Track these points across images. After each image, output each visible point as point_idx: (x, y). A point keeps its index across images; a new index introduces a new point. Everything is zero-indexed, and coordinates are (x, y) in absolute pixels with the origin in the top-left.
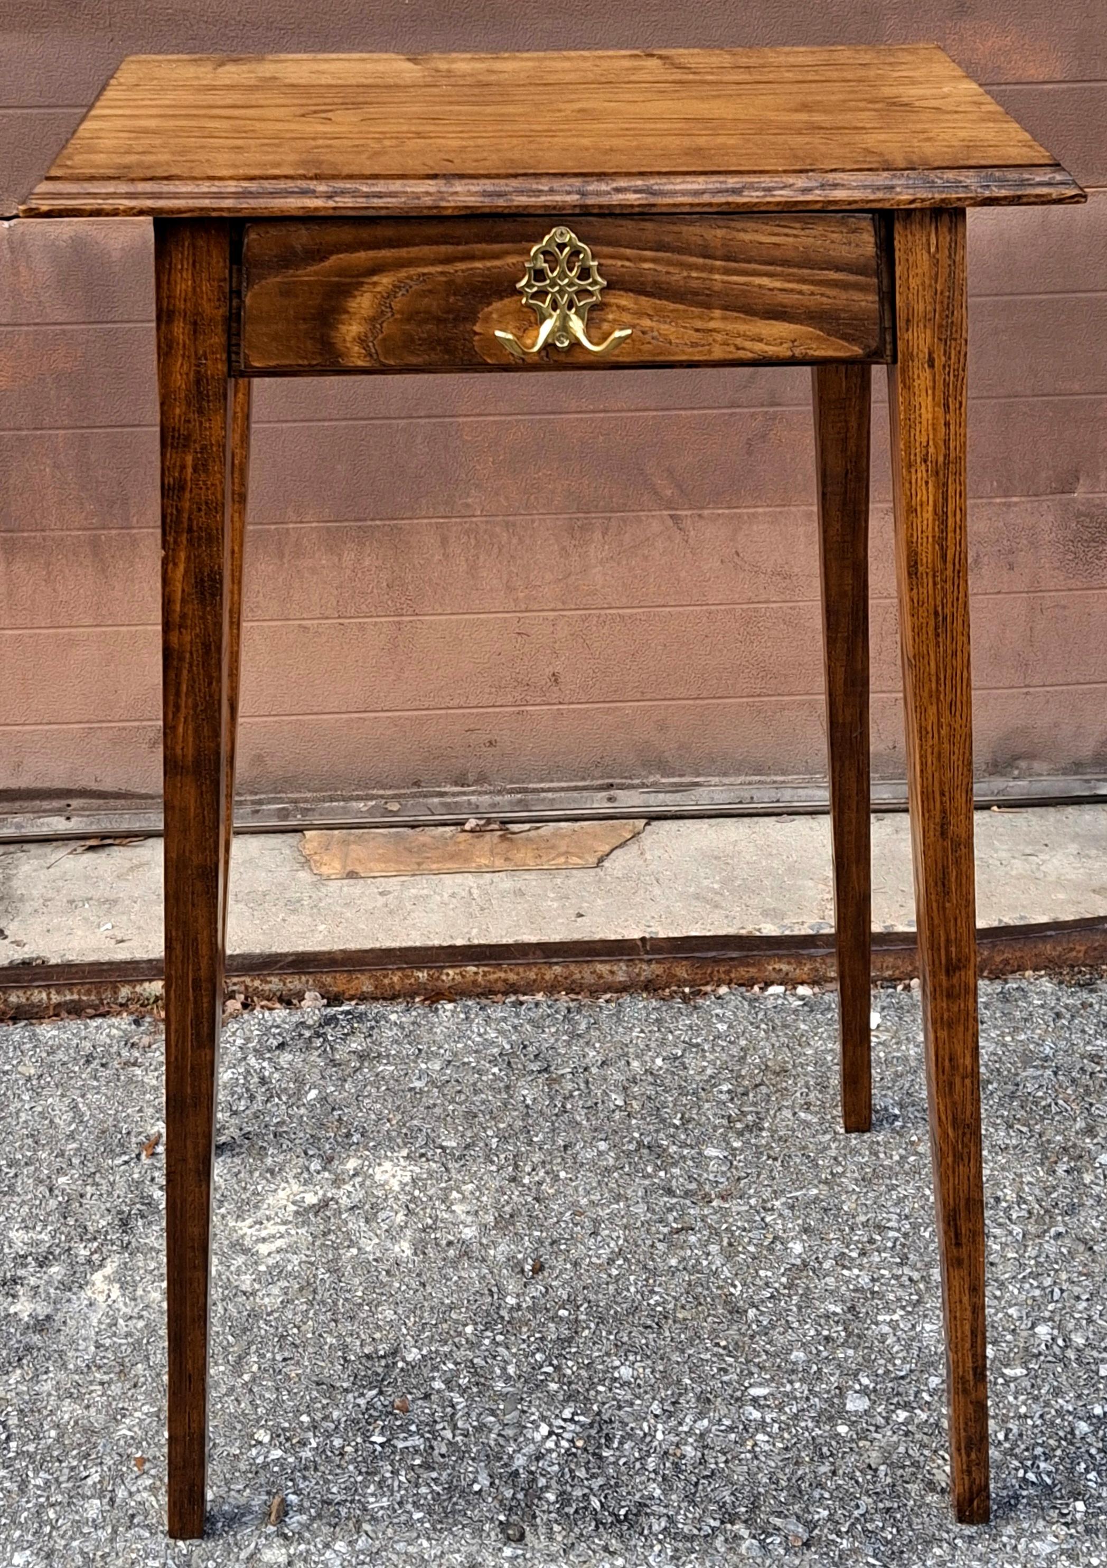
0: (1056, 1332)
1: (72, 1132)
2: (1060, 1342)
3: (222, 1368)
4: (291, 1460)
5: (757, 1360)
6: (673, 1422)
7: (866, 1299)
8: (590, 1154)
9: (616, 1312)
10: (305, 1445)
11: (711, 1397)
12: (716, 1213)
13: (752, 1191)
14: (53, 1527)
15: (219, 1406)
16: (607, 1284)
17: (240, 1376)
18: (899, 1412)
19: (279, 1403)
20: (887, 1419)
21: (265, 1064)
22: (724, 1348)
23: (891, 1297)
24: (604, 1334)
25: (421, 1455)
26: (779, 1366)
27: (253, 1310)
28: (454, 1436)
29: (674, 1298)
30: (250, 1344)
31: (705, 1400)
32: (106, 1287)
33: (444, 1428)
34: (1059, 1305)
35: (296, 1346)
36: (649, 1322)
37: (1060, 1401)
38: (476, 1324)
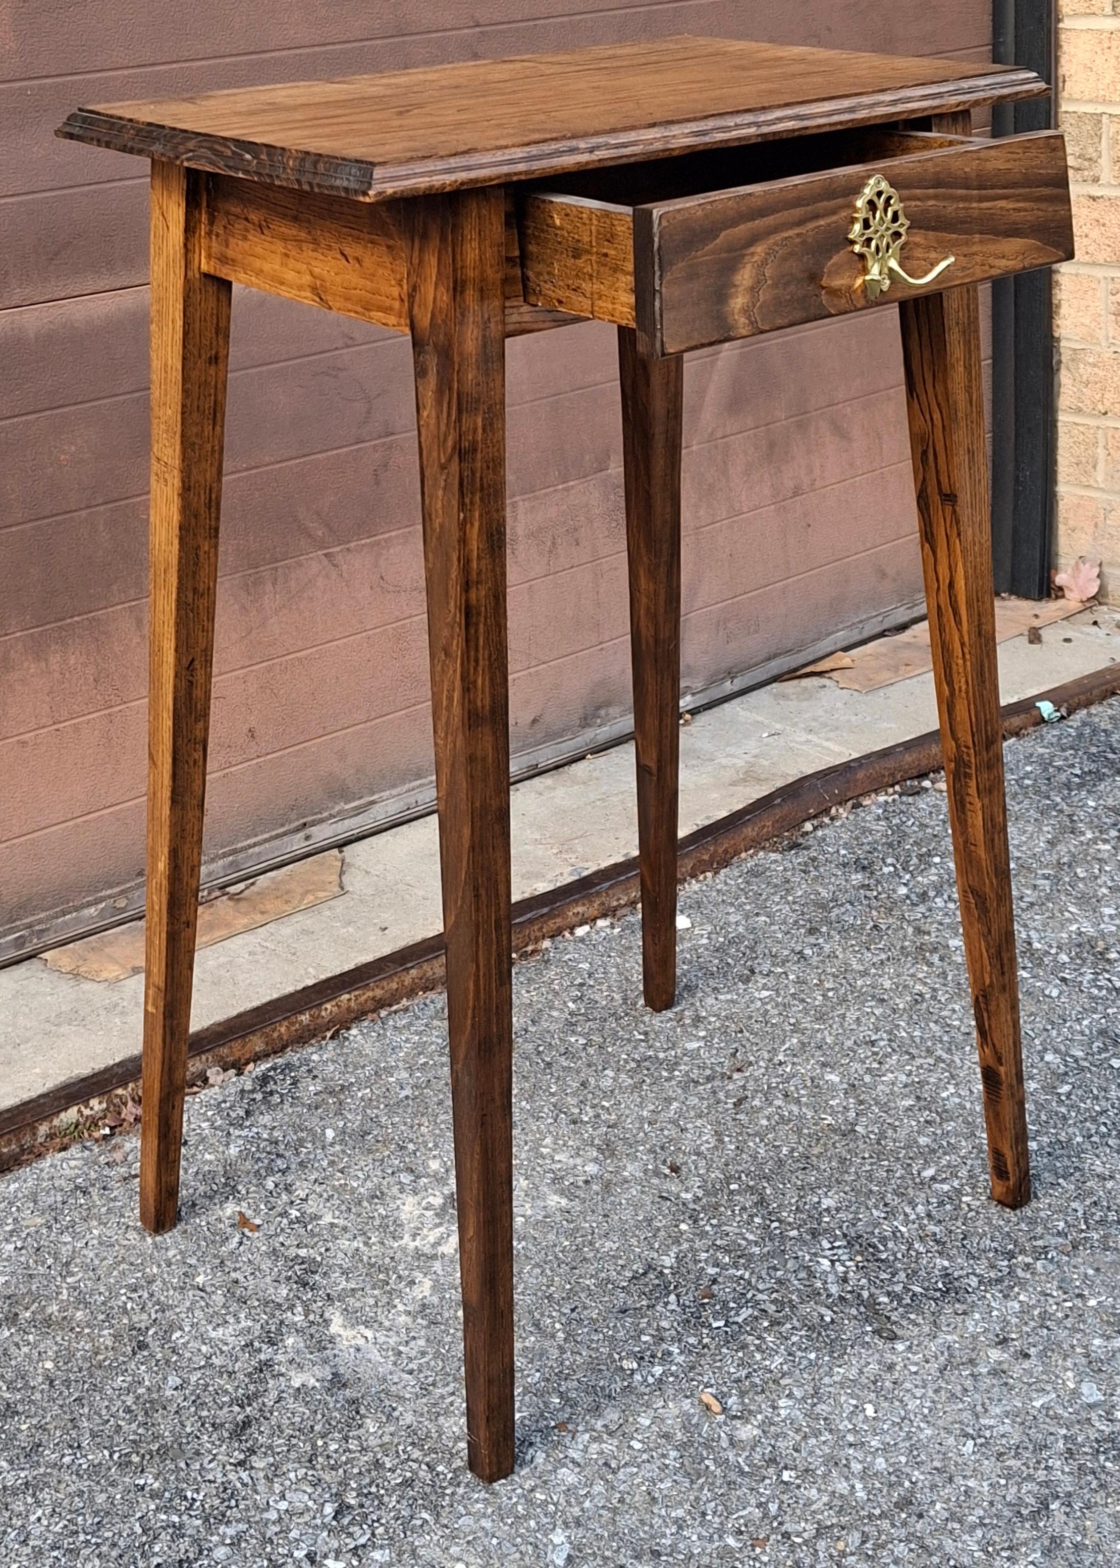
4: (674, 1368)
6: (901, 1217)
8: (608, 1083)
9: (770, 1169)
10: (670, 1354)
11: (904, 1190)
12: (747, 1082)
13: (753, 1058)
14: (554, 1504)
16: (738, 1155)
19: (610, 1338)
21: (255, 1130)
22: (871, 1158)
24: (781, 1186)
25: (763, 1318)
26: (921, 1152)
28: (769, 1296)
29: (796, 1143)
31: (902, 1194)
32: (354, 1333)
33: (755, 1295)
36: (801, 1165)
38: (683, 1221)
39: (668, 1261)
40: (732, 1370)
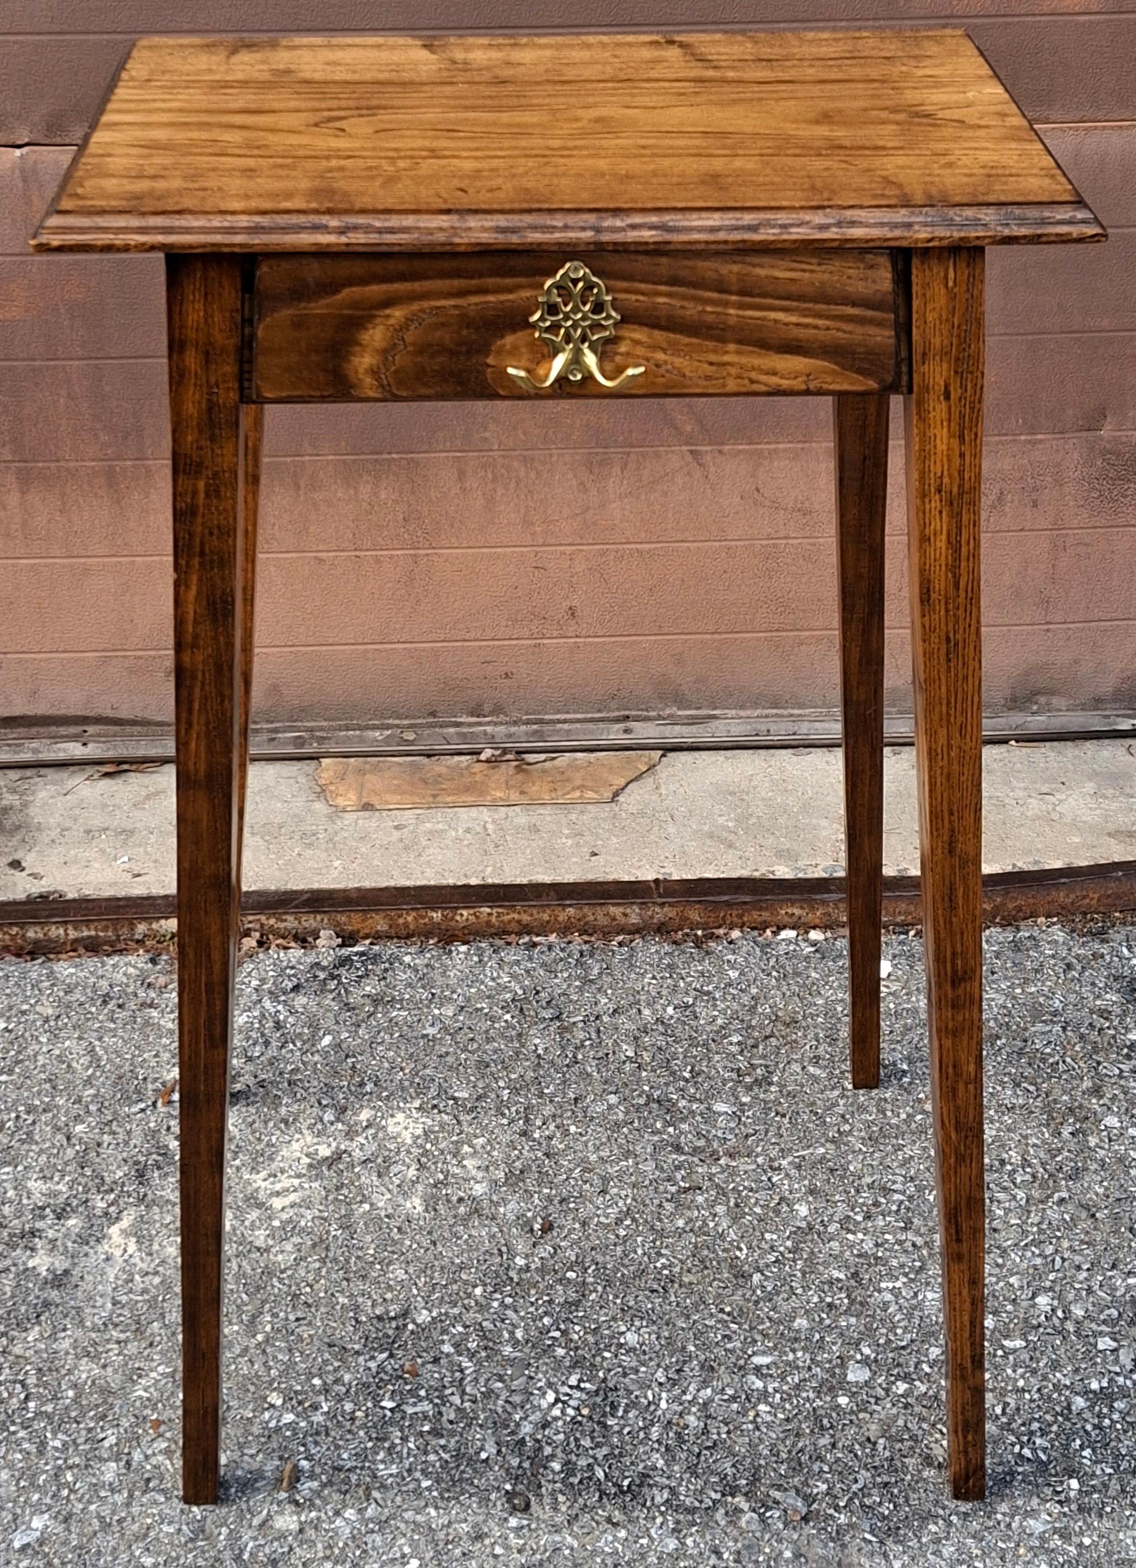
0: (1056, 1303)
1: (89, 1077)
2: (1060, 1313)
3: (236, 1328)
4: (303, 1424)
5: (760, 1327)
6: (676, 1391)
7: (869, 1265)
8: (600, 1108)
9: (623, 1275)
10: (316, 1409)
11: (715, 1365)
12: (722, 1172)
13: (759, 1149)
14: (71, 1491)
15: (233, 1367)
16: (615, 1245)
17: (254, 1336)
18: (899, 1383)
19: (291, 1364)
20: (887, 1391)
21: (280, 1007)
22: (729, 1314)
23: (895, 1263)
24: (611, 1297)
25: (430, 1421)
26: (782, 1334)
27: (267, 1267)
28: (462, 1402)
29: (681, 1261)
30: (264, 1302)
31: (709, 1369)
32: (123, 1241)
33: (453, 1394)
34: (1060, 1275)
35: (309, 1306)
36: (655, 1287)
37: (1058, 1375)
38: (485, 1285)
39: (423, 1317)
40: (345, 1456)
